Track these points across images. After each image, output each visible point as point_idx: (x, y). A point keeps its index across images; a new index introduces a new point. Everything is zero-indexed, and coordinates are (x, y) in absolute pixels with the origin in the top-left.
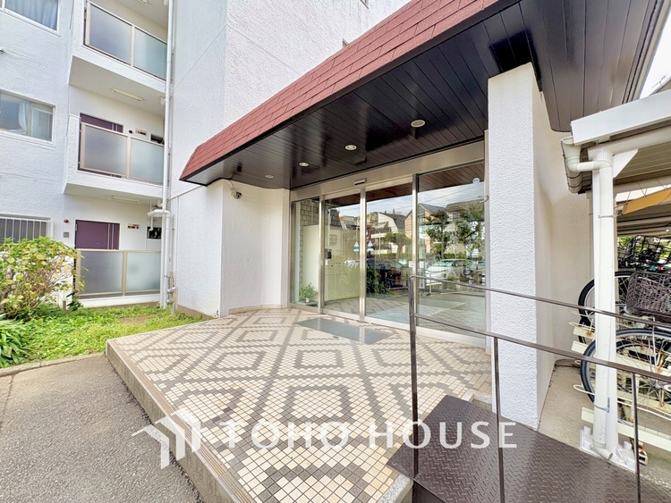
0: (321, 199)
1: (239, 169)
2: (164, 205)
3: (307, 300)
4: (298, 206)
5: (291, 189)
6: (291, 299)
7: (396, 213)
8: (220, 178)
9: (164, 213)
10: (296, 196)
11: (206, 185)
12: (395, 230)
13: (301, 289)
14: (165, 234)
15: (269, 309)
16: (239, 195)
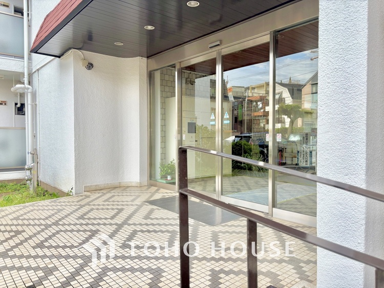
0: (178, 67)
1: (90, 38)
2: (26, 80)
3: (169, 178)
4: (158, 75)
5: (148, 57)
6: (151, 176)
7: (293, 82)
8: (70, 49)
9: (25, 88)
10: (154, 64)
11: (59, 57)
12: (289, 101)
13: (162, 165)
14: (28, 109)
15: (128, 187)
16: (90, 66)
